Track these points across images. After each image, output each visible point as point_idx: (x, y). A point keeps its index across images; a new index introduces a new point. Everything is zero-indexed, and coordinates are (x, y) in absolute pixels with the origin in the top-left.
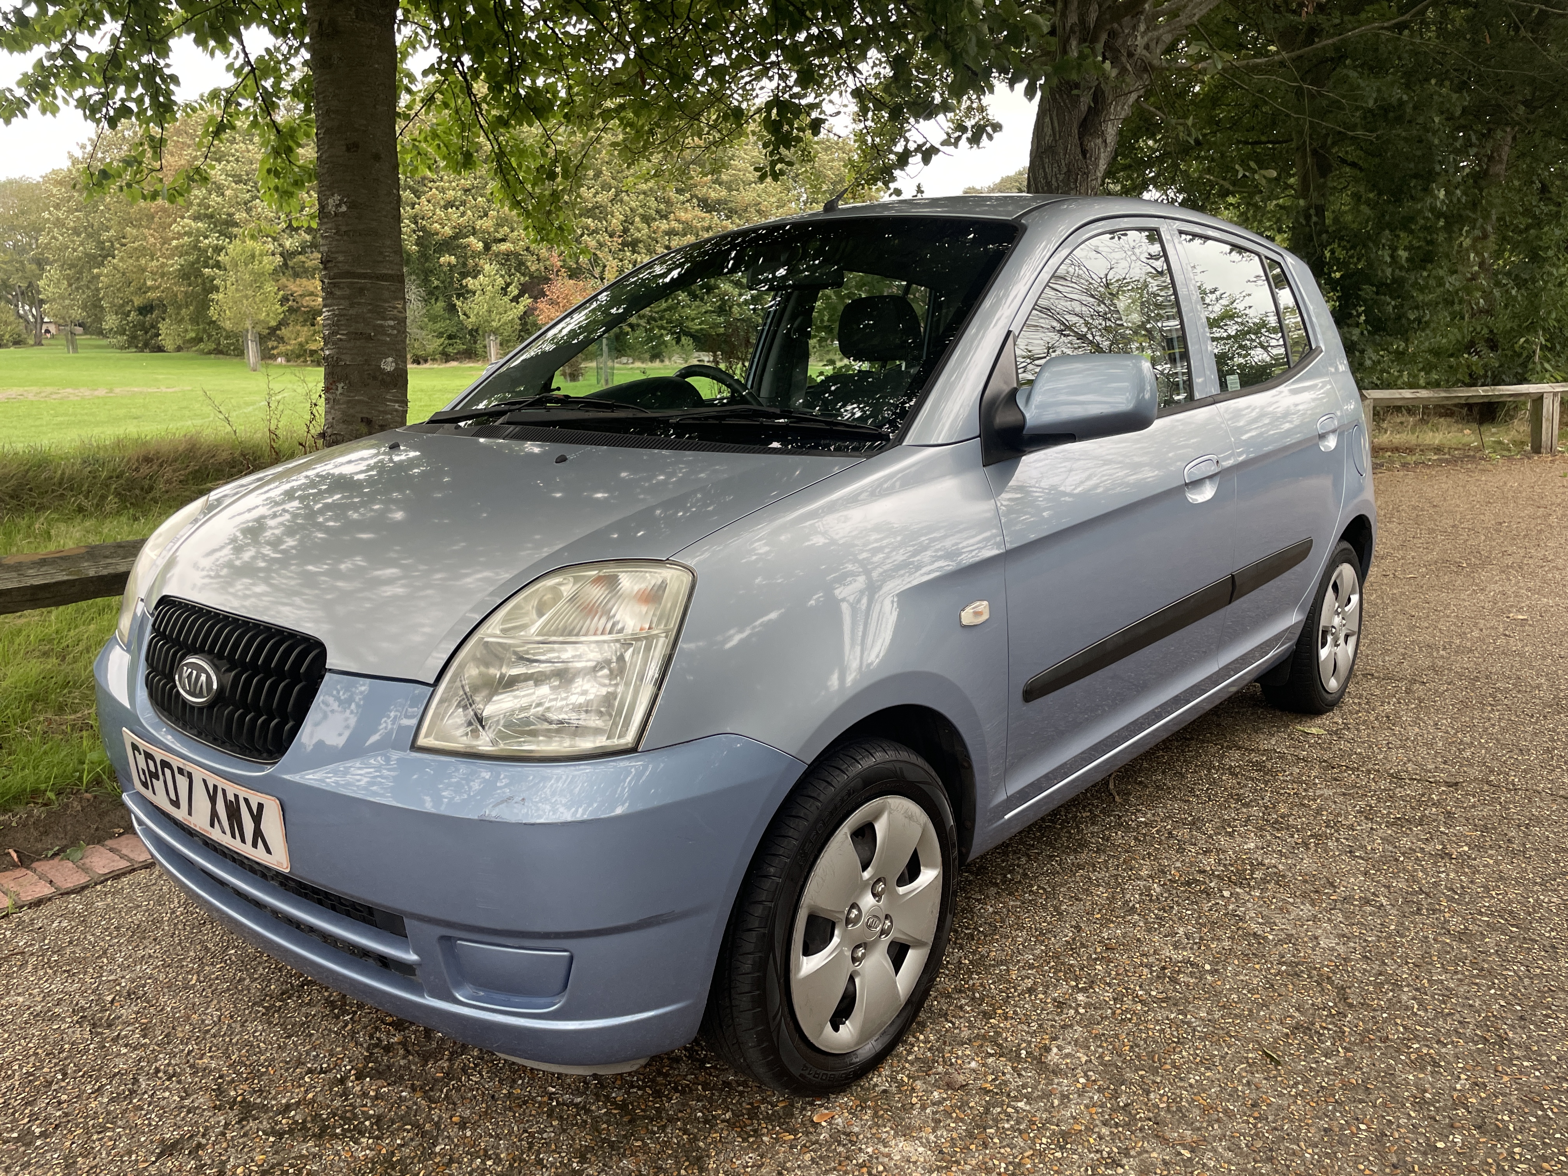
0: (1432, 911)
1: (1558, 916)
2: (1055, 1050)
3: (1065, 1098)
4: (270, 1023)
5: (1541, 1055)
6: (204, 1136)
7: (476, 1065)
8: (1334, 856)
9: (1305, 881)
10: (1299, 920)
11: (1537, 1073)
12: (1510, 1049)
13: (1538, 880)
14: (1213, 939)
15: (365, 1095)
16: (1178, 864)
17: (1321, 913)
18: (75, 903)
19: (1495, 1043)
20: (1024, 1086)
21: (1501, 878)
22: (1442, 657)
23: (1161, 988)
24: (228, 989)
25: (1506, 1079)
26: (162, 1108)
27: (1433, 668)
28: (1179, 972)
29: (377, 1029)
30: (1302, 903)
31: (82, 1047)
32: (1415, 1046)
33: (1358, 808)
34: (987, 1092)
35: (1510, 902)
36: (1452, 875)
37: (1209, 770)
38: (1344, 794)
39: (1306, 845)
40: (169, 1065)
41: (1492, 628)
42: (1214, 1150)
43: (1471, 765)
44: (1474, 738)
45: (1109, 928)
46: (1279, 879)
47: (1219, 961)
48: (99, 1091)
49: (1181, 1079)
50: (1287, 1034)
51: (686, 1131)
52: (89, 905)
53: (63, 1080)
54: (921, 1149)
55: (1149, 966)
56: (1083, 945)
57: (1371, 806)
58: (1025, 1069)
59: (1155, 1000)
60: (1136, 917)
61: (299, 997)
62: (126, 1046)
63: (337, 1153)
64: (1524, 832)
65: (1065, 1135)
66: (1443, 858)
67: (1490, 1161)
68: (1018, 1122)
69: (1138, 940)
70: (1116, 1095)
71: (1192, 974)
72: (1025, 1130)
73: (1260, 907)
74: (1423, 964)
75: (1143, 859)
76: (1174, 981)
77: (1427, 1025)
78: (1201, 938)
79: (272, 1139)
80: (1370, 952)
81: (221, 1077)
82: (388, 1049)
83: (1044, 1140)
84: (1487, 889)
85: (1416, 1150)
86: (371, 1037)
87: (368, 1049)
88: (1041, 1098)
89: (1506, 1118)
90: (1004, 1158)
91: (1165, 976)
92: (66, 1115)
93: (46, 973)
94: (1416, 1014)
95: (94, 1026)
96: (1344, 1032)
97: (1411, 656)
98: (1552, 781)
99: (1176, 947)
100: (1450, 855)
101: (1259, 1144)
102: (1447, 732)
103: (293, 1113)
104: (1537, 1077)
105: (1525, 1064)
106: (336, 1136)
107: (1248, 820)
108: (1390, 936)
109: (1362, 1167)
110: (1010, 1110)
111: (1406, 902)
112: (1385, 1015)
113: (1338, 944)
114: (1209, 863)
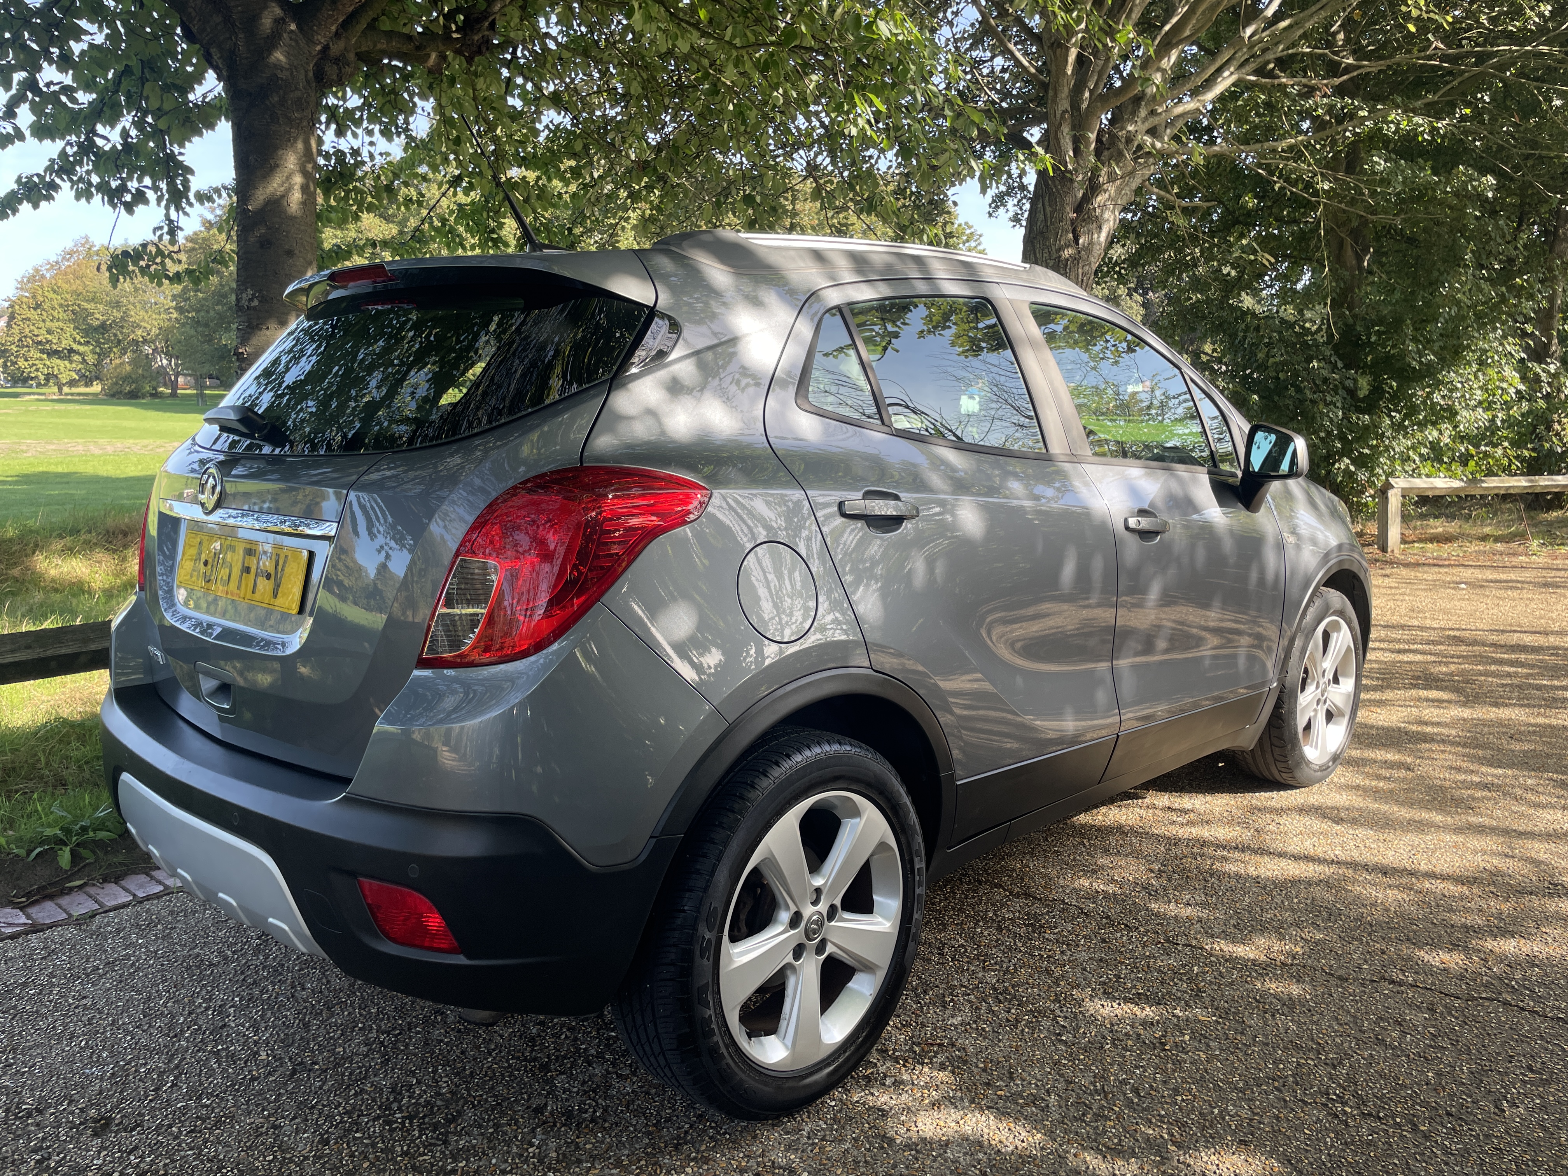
0: (1097, 1117)
8: (1036, 1039)
13: (1241, 1084)
21: (1202, 1078)
36: (1149, 1072)
37: (977, 922)
38: (1101, 960)
39: (1016, 1023)
100: (1163, 1046)
107: (976, 987)
114: (897, 1039)
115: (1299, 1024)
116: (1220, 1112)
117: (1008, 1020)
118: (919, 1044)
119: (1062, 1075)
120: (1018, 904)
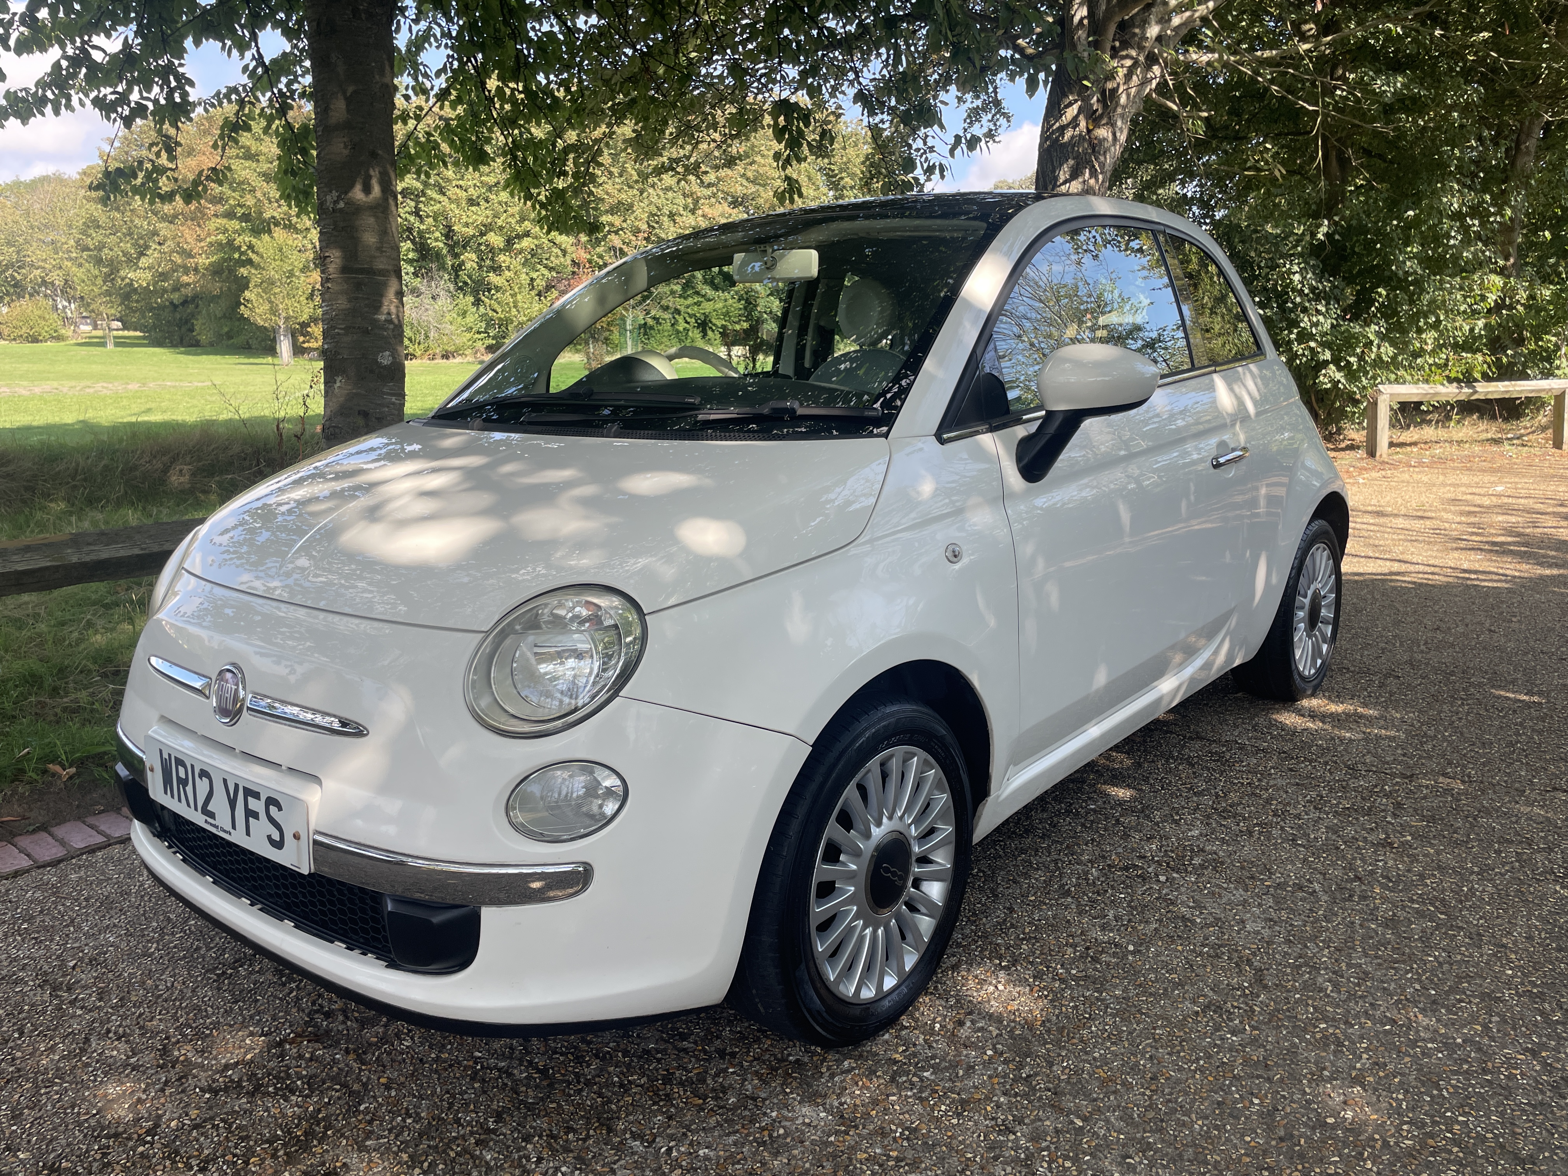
0: (1363, 898)
1: (1489, 904)
2: (968, 1024)
3: (970, 1069)
4: (219, 989)
5: (1448, 1038)
6: (144, 1091)
7: (410, 1031)
8: (1274, 844)
9: (1243, 868)
10: (1229, 904)
11: (1440, 1055)
12: (1418, 1031)
13: (1476, 869)
14: (1141, 922)
15: (301, 1057)
16: (1120, 850)
17: (1252, 898)
18: (51, 876)
19: (1402, 1026)
20: (933, 1057)
21: (1439, 866)
22: (1422, 652)
23: (1082, 967)
24: (185, 957)
25: (1407, 1059)
26: (109, 1066)
27: (1410, 663)
28: (1102, 952)
29: (320, 996)
30: (1236, 888)
31: (40, 1008)
32: (1322, 1026)
33: (1309, 797)
34: (895, 1062)
35: (1443, 890)
36: (1391, 863)
37: (1167, 761)
38: (1297, 784)
39: (1250, 833)
40: (120, 1026)
41: (1478, 623)
42: (1107, 1121)
43: (1430, 758)
44: (1439, 732)
45: (1041, 910)
46: (1217, 864)
47: (1143, 943)
48: (52, 1049)
49: (1087, 1053)
50: (1197, 1013)
51: (600, 1095)
52: (63, 878)
53: (19, 1038)
54: (823, 1115)
55: (1074, 946)
56: (1012, 926)
57: (1322, 797)
58: (937, 1041)
59: (1076, 978)
60: (1069, 899)
61: (250, 965)
62: (82, 1008)
63: (267, 1110)
64: (1471, 823)
65: (964, 1103)
66: (1384, 847)
67: (1377, 1136)
68: (921, 1091)
69: (1068, 922)
70: (1021, 1066)
71: (1115, 955)
72: (927, 1099)
73: (1194, 891)
74: (1345, 948)
75: (1086, 845)
76: (1095, 960)
77: (1338, 1006)
78: (1130, 921)
79: (207, 1096)
80: (1294, 936)
81: (167, 1038)
82: (328, 1015)
83: (943, 1108)
84: (1422, 876)
85: (1305, 1125)
86: (314, 1004)
87: (309, 1015)
88: (946, 1069)
89: (1401, 1097)
90: (901, 1124)
91: (1088, 955)
92: (19, 1070)
93: (14, 940)
94: (1328, 996)
95: (54, 989)
96: (1254, 1011)
97: (1390, 651)
98: (1509, 775)
99: (1103, 928)
100: (1391, 844)
101: (1151, 1114)
102: (1413, 725)
103: (230, 1072)
104: (1439, 1059)
105: (1430, 1045)
106: (268, 1094)
107: (1196, 809)
108: (1317, 920)
109: (1248, 1139)
110: (915, 1079)
111: (1340, 888)
112: (1297, 996)
113: (1263, 928)
114: (1150, 849)
115: (1502, 825)
116: (1470, 890)
117: (1241, 831)
118: (1172, 851)
119: (1314, 869)
120: (1198, 744)
